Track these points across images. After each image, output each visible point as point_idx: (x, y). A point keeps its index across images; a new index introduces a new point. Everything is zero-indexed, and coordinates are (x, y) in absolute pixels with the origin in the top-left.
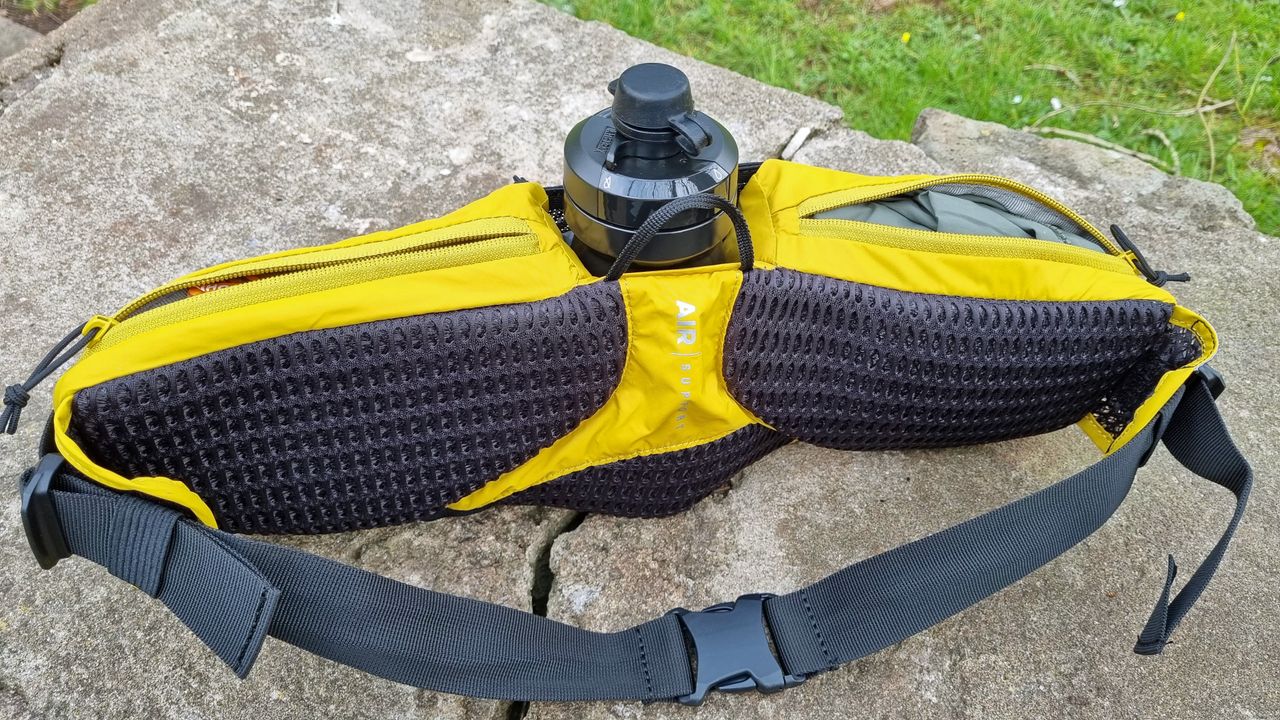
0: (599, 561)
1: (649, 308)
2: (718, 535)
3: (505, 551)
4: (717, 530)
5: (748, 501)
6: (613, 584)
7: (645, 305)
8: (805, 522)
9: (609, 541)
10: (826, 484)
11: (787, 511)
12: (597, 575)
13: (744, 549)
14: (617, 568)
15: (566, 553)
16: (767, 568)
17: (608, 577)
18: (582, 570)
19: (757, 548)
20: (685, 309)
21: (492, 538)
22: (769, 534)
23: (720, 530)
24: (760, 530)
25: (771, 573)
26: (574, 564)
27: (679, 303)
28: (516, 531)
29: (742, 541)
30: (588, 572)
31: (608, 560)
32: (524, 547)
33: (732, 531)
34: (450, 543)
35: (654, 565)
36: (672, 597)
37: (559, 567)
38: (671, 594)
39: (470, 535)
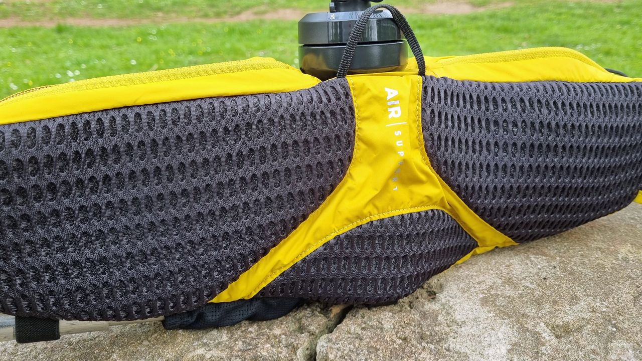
0: (357, 345)
1: (368, 95)
2: (439, 319)
3: (281, 353)
4: (437, 316)
5: (453, 295)
6: (373, 356)
7: (364, 94)
8: (500, 296)
9: (360, 333)
10: (502, 276)
11: (484, 293)
12: (358, 354)
13: (463, 320)
14: (372, 347)
15: (330, 344)
16: (485, 325)
17: (367, 353)
18: (345, 352)
19: (471, 317)
20: (392, 93)
21: (268, 346)
22: (477, 307)
23: (440, 315)
24: (469, 307)
25: (490, 327)
26: (338, 349)
27: (387, 89)
28: (286, 341)
29: (458, 317)
30: (350, 353)
31: (364, 343)
32: (295, 349)
33: (448, 314)
34: (235, 353)
35: (399, 342)
36: (421, 356)
37: (327, 353)
38: (420, 354)
39: (251, 347)
